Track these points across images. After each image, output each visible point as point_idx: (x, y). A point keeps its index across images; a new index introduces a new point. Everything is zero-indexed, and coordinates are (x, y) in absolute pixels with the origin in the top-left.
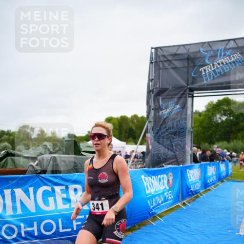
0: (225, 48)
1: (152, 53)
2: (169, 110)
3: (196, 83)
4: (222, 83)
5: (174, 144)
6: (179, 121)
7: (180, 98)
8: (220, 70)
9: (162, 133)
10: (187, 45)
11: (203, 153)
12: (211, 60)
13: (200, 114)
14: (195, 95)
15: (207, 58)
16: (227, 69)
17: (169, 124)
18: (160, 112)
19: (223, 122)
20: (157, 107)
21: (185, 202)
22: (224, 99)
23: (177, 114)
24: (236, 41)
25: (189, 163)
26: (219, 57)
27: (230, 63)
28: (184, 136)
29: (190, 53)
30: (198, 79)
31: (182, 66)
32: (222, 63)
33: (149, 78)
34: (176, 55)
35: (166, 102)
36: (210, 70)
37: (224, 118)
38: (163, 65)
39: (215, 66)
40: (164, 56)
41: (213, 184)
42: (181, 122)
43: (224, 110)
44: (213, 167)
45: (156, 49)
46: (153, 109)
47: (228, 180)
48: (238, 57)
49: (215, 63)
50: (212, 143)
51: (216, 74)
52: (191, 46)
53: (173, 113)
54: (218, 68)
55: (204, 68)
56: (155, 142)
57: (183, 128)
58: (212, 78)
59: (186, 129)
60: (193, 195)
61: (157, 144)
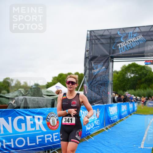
0: (133, 32)
1: (88, 34)
2: (98, 70)
3: (115, 53)
4: (131, 54)
5: (101, 91)
6: (104, 77)
7: (105, 62)
8: (130, 45)
9: (94, 84)
10: (110, 29)
11: (119, 97)
12: (125, 39)
13: (117, 73)
14: (114, 61)
15: (122, 38)
16: (134, 45)
17: (98, 78)
18: (93, 71)
19: (131, 78)
20: (91, 68)
21: (107, 127)
22: (133, 64)
23: (103, 72)
24: (140, 28)
25: (110, 103)
26: (129, 37)
27: (136, 41)
28: (107, 86)
29: (112, 34)
30: (117, 51)
31: (107, 42)
32: (131, 41)
33: (86, 50)
34: (102, 35)
35: (96, 65)
36: (124, 45)
37: (132, 75)
38: (95, 41)
39: (127, 43)
40: (95, 36)
41: (125, 116)
42: (105, 77)
43: (133, 71)
44: (125, 105)
45: (91, 31)
46: (88, 69)
47: (134, 114)
48: (141, 38)
49: (127, 41)
50: (125, 90)
51: (128, 48)
52: (112, 30)
53: (101, 71)
54: (128, 44)
55: (120, 44)
56: (89, 90)
57: (107, 81)
58: (125, 50)
59: (109, 82)
60: (113, 123)
61: (91, 91)
